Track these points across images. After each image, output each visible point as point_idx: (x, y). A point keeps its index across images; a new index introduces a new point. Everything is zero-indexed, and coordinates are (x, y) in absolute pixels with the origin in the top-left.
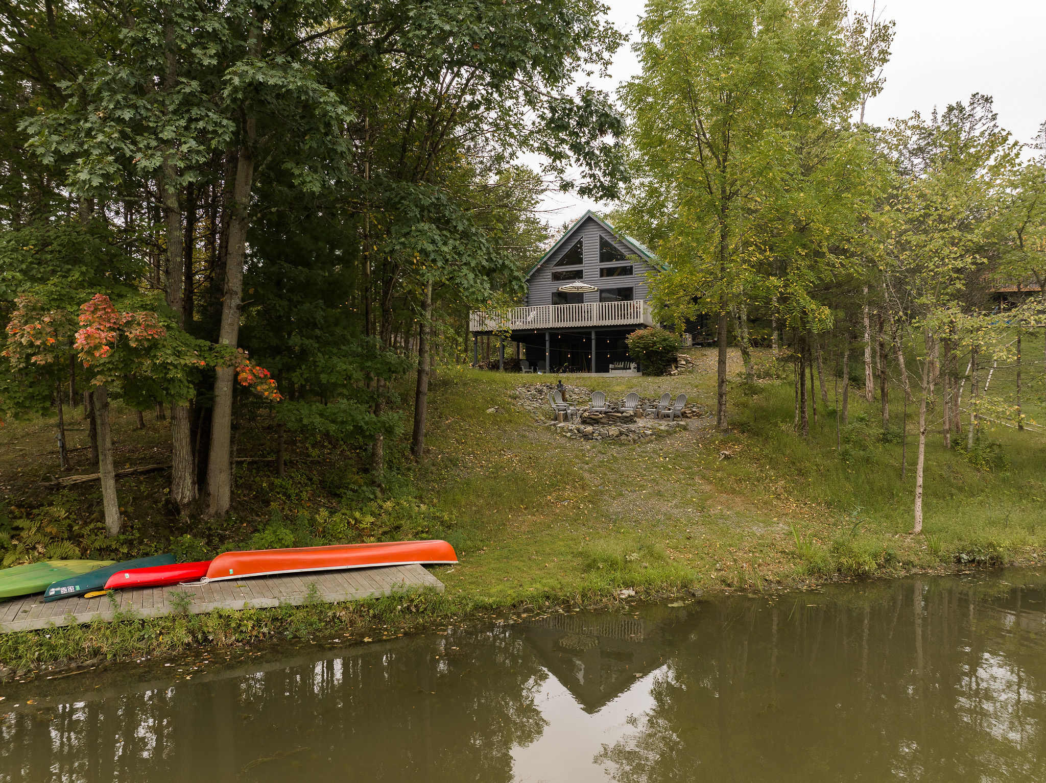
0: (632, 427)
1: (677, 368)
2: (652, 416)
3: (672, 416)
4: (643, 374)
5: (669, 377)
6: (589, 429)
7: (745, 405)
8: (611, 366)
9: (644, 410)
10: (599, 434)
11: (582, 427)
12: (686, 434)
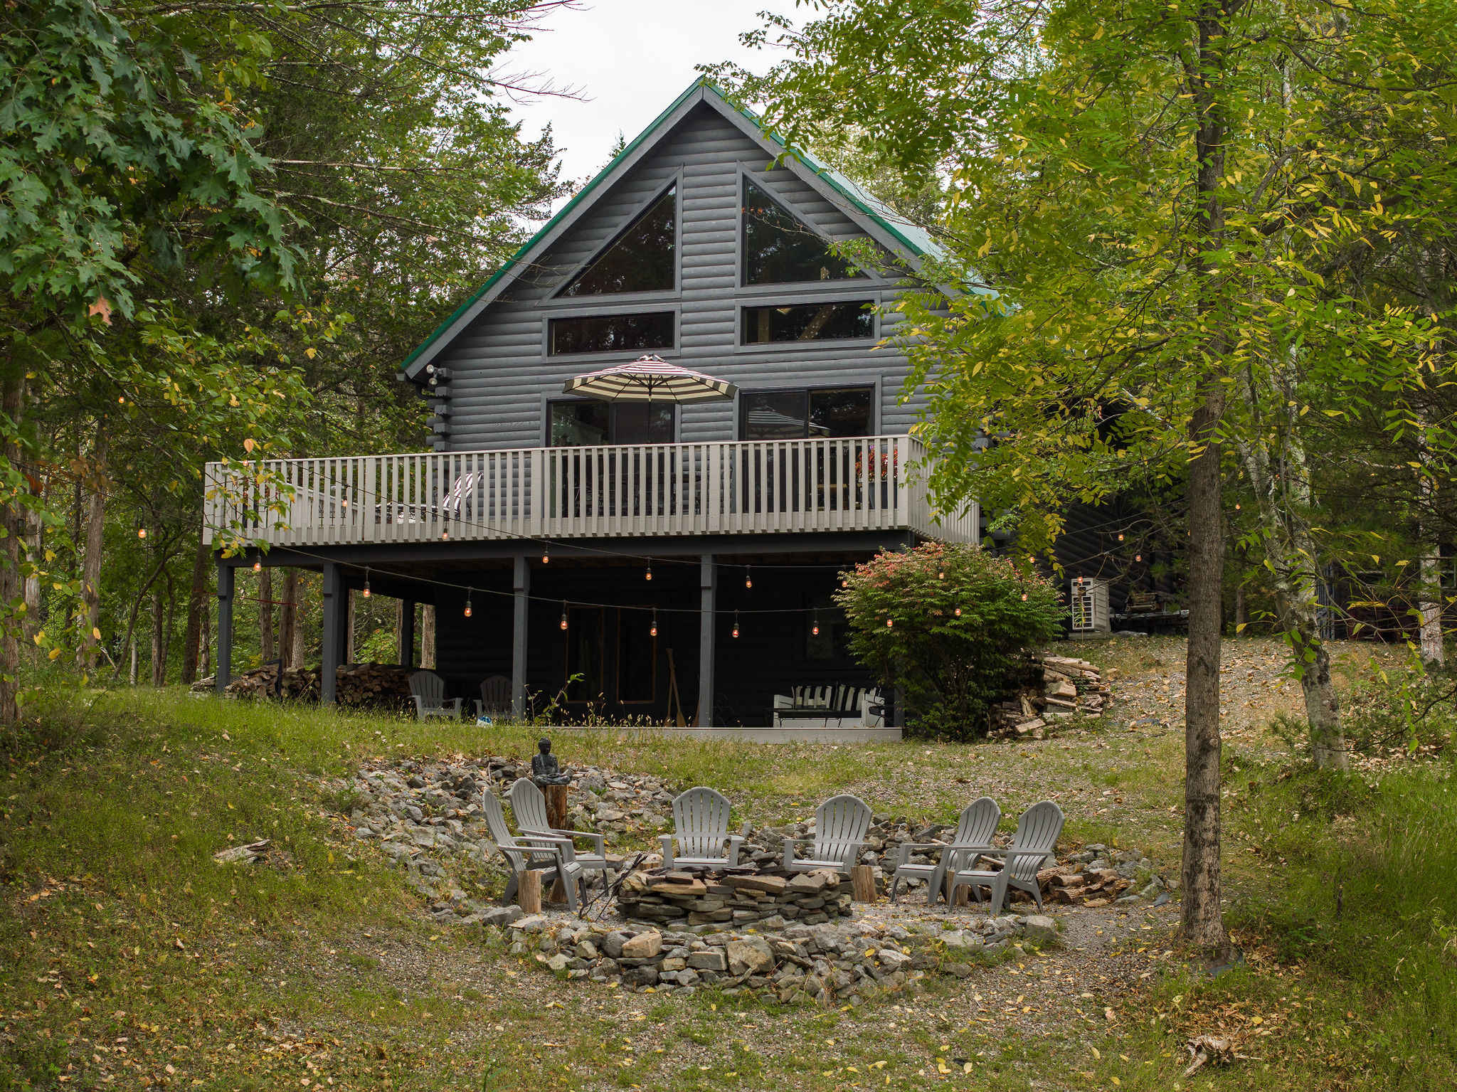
0: (829, 932)
1: (1039, 708)
2: (922, 894)
3: (998, 894)
4: (906, 735)
5: (1007, 745)
6: (647, 938)
7: (1302, 855)
8: (779, 701)
9: (890, 872)
10: (688, 963)
11: (616, 931)
12: (1050, 968)
